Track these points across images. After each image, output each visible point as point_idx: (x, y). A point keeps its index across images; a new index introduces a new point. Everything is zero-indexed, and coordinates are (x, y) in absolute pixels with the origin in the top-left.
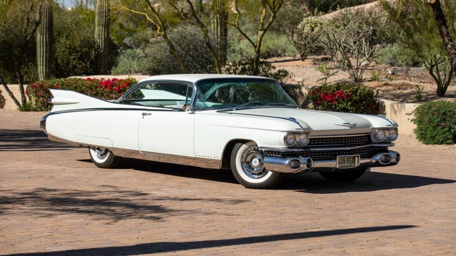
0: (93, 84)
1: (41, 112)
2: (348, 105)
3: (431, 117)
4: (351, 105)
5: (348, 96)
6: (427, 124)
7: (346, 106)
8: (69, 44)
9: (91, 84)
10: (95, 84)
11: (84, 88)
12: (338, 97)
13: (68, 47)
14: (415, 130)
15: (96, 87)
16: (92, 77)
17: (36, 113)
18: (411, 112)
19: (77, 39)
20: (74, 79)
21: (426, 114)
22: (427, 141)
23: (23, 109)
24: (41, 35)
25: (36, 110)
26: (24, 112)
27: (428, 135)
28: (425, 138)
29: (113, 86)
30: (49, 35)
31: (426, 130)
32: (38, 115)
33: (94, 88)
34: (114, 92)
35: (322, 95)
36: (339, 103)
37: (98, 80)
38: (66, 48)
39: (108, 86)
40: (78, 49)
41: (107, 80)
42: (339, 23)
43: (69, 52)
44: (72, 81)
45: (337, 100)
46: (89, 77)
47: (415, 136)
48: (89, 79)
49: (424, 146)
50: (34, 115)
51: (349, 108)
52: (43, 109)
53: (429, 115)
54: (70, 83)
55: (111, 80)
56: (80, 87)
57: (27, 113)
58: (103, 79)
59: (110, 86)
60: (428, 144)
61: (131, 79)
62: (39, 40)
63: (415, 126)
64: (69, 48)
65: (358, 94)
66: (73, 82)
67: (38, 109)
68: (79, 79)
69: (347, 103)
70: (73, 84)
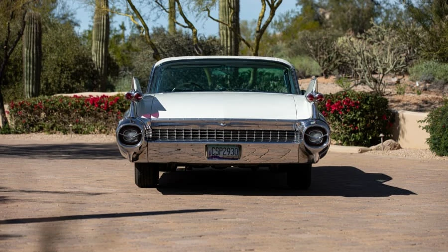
0: (79, 102)
1: (22, 135)
2: (357, 115)
3: (446, 123)
4: (361, 116)
5: (356, 104)
6: (441, 132)
7: (354, 116)
8: (62, 61)
9: (76, 102)
10: (81, 101)
11: (69, 106)
12: (345, 106)
13: (60, 64)
14: (428, 139)
15: (83, 105)
16: (79, 94)
17: (16, 135)
18: (424, 120)
19: (71, 55)
20: (59, 97)
21: (439, 120)
22: (442, 152)
23: (3, 132)
24: (28, 49)
25: (17, 133)
26: (4, 135)
27: (442, 145)
28: (438, 149)
29: (101, 103)
30: (36, 49)
31: (439, 139)
32: (18, 137)
33: (80, 106)
34: (101, 110)
35: (327, 104)
36: (346, 113)
37: (86, 97)
38: (58, 65)
39: (95, 103)
40: (72, 66)
41: (96, 97)
42: (373, 39)
43: (62, 70)
44: (57, 98)
45: (343, 110)
46: (75, 94)
47: (428, 146)
48: (76, 96)
49: (438, 158)
50: (14, 138)
51: (358, 119)
52: (24, 131)
53: (443, 120)
54: (54, 100)
55: (100, 96)
56: (65, 105)
57: (7, 136)
58: (90, 96)
59: (97, 103)
60: (443, 155)
61: (121, 95)
62: (25, 56)
63: (428, 135)
64: (62, 65)
65: (368, 102)
66: (57, 100)
67: (19, 132)
68: (65, 97)
69: (356, 113)
70: (57, 102)
